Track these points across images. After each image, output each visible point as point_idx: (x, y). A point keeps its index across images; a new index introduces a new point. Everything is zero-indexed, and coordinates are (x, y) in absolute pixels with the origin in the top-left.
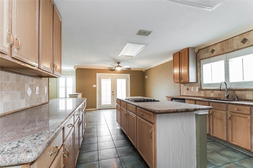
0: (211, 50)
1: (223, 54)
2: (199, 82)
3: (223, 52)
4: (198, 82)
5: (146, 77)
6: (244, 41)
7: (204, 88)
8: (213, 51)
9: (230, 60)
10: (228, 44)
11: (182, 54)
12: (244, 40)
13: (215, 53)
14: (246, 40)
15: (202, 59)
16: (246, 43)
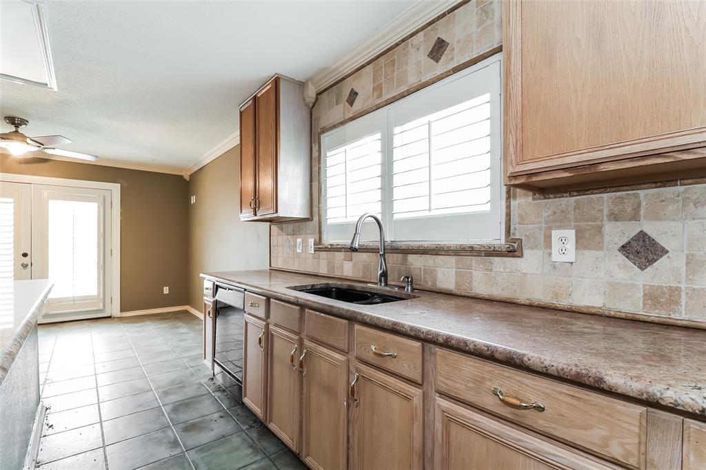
0: (346, 93)
1: (378, 107)
2: (316, 218)
3: (379, 101)
4: (314, 218)
5: (193, 200)
6: (438, 49)
7: (328, 240)
8: (353, 95)
9: (397, 130)
10: (394, 65)
11: (261, 103)
12: (437, 46)
13: (358, 105)
14: (442, 47)
15: (325, 130)
16: (443, 58)
